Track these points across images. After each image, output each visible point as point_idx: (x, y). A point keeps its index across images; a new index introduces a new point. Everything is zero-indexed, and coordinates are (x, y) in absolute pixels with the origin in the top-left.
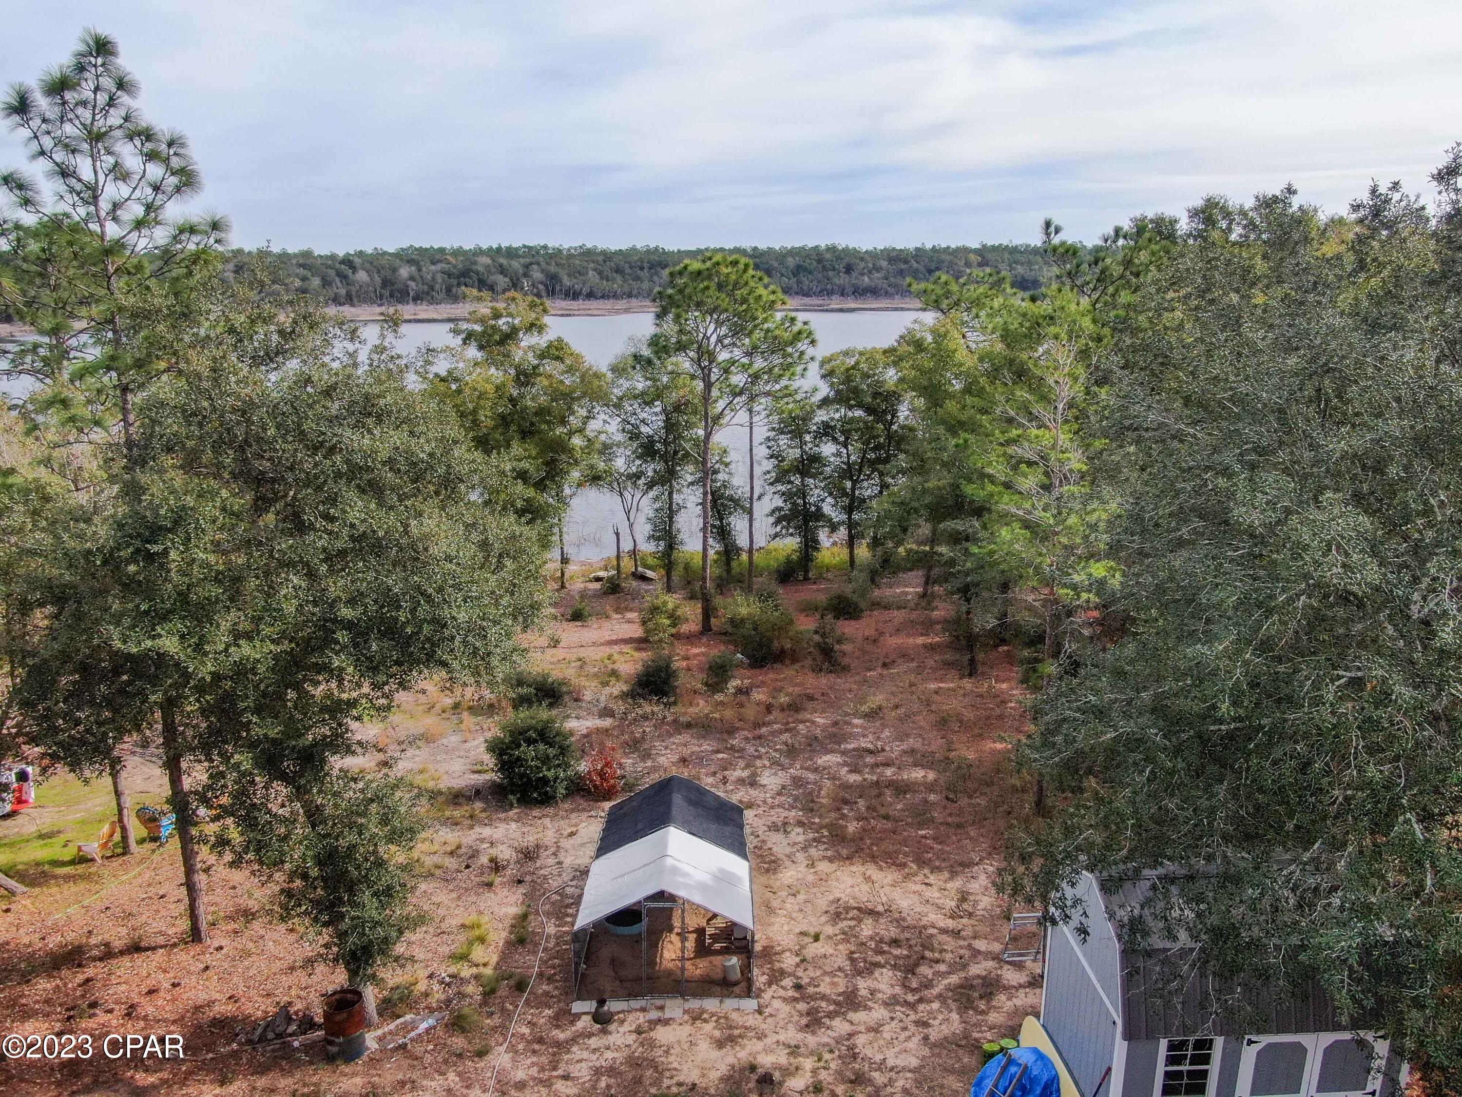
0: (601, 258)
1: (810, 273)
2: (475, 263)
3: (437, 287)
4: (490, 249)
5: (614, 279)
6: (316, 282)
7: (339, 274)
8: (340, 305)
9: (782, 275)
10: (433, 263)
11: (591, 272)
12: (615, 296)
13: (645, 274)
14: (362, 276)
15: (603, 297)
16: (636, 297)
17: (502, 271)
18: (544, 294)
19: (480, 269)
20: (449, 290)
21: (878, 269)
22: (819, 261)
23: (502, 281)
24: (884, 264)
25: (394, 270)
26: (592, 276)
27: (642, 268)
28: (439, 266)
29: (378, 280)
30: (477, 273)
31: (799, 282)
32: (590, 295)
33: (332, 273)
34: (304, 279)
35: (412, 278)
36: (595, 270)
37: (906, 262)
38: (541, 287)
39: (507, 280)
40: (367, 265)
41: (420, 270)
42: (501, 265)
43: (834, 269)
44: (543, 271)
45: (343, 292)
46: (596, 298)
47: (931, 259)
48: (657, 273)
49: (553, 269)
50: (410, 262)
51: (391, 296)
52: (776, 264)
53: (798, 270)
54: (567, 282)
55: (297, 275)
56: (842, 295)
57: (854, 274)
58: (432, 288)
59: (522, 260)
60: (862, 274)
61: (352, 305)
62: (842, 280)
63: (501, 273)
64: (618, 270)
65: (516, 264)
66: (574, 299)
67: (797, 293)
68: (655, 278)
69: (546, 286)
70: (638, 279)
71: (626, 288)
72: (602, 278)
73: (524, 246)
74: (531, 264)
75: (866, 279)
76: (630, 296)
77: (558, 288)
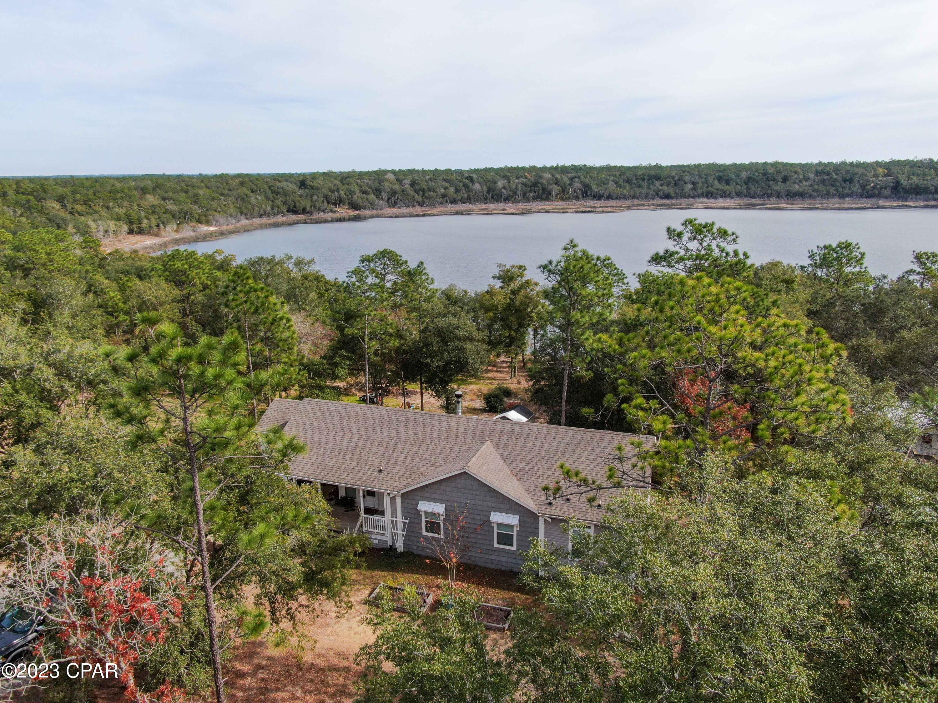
0: (617, 174)
1: (757, 182)
2: (541, 177)
3: (518, 192)
4: (551, 168)
5: (625, 187)
6: (452, 190)
7: (465, 185)
8: (464, 203)
9: (737, 184)
10: (517, 178)
11: (611, 183)
12: (624, 198)
13: (644, 184)
14: (477, 186)
15: (617, 198)
16: (638, 198)
17: (557, 183)
18: (580, 196)
19: (544, 182)
20: (525, 194)
21: (806, 179)
22: (764, 174)
23: (555, 189)
24: (812, 176)
25: (495, 183)
26: (611, 185)
27: (643, 180)
28: (521, 180)
29: (485, 188)
30: (542, 184)
31: (748, 189)
32: (609, 197)
33: (461, 185)
34: (446, 188)
35: (504, 188)
36: (613, 181)
37: (828, 174)
38: (579, 192)
39: (559, 188)
40: (480, 179)
41: (509, 182)
42: (556, 179)
43: (774, 180)
44: (581, 182)
45: (466, 195)
46: (612, 199)
47: (847, 172)
48: (653, 183)
49: (587, 181)
50: (505, 177)
51: (492, 198)
52: (733, 176)
53: (749, 180)
54: (595, 188)
55: (442, 186)
56: (778, 197)
57: (788, 183)
58: (515, 193)
59: (569, 175)
60: (794, 183)
61: (470, 203)
62: (780, 187)
63: (556, 184)
64: (628, 181)
65: (566, 179)
66: (598, 200)
67: (746, 196)
68: (651, 186)
69: (582, 191)
70: (640, 186)
71: (632, 193)
72: (617, 186)
73: (572, 165)
74: (575, 177)
75: (797, 186)
76: (634, 197)
77: (589, 192)
